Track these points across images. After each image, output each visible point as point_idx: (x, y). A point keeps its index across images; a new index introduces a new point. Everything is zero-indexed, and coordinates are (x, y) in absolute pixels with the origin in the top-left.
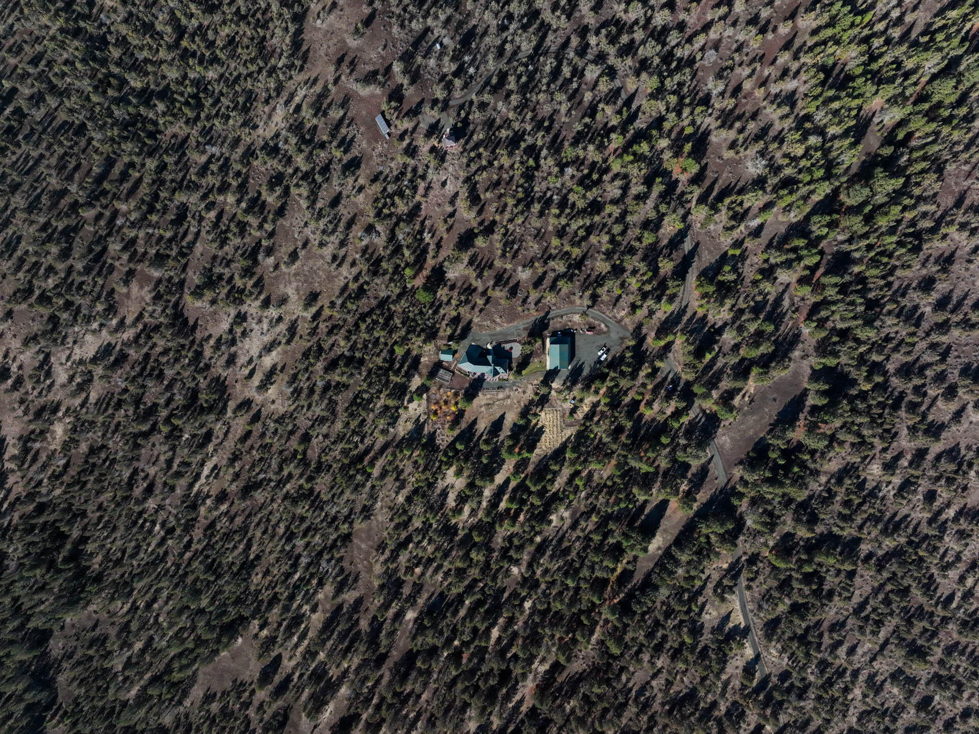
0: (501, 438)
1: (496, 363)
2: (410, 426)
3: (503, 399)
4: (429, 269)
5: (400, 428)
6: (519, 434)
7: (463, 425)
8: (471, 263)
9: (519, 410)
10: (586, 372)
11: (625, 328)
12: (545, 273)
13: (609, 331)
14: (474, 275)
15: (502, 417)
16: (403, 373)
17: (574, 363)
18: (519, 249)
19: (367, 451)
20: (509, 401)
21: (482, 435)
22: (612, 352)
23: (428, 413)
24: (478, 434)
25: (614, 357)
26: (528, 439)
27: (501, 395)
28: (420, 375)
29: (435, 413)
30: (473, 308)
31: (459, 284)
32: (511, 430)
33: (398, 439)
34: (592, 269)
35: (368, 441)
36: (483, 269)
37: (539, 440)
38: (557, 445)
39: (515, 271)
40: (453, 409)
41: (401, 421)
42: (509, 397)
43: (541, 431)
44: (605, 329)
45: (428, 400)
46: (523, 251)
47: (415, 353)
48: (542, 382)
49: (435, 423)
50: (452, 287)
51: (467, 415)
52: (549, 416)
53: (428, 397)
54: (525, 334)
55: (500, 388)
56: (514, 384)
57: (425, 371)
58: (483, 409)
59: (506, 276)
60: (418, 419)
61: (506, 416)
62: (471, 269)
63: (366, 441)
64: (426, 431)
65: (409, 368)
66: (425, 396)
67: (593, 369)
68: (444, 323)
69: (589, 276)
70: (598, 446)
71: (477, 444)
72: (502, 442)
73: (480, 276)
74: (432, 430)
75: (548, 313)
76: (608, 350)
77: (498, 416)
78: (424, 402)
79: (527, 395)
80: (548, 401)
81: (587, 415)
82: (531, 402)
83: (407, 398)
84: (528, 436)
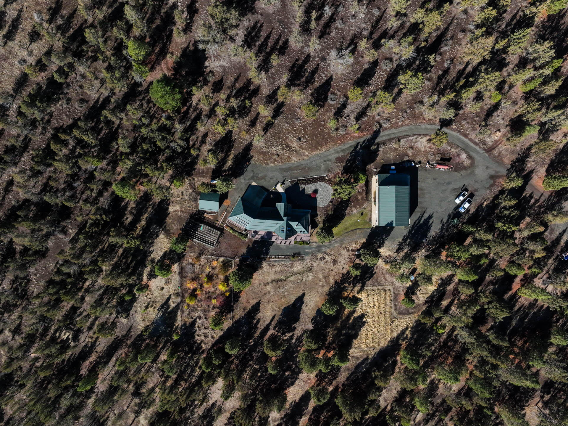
0: (298, 332)
1: (291, 216)
2: (153, 314)
3: (301, 273)
4: (178, 54)
5: (138, 318)
6: (327, 327)
7: (238, 313)
8: (248, 42)
9: (326, 289)
10: (434, 231)
11: (498, 160)
12: (375, 64)
13: (472, 165)
14: (255, 64)
15: (300, 300)
16: (139, 231)
17: (416, 216)
18: (332, 19)
19: (85, 354)
20: (311, 275)
21: (267, 328)
22: (477, 200)
23: (181, 294)
24: (261, 326)
25: (480, 207)
26: (339, 334)
27: (298, 267)
28: (168, 233)
29: (193, 294)
30: (253, 124)
31: (229, 81)
32: (314, 320)
33: (134, 334)
34: (452, 60)
35: (85, 339)
36: (269, 54)
37: (356, 336)
38: (384, 343)
39: (324, 59)
40: (222, 288)
41: (139, 306)
42: (310, 269)
43: (360, 322)
44: (467, 162)
45: (182, 273)
46: (338, 24)
47: (157, 198)
48: (364, 246)
49: (193, 309)
50: (218, 87)
51: (243, 298)
52: (374, 300)
53: (182, 269)
54: (338, 169)
55: (297, 255)
56: (319, 248)
57: (175, 227)
58: (269, 288)
59: (309, 68)
60: (166, 303)
61: (306, 299)
62: (250, 54)
63: (82, 338)
64: (179, 322)
65: (150, 222)
66: (175, 268)
67: (446, 227)
68: (205, 148)
69: (446, 72)
70: (445, 342)
71: (259, 342)
72: (299, 339)
73: (264, 66)
74: (189, 321)
75: (376, 134)
76: (472, 195)
77: (292, 299)
78: (175, 277)
79: (339, 266)
80: (372, 275)
81: (432, 297)
82: (346, 278)
83: (147, 270)
84: (339, 330)
